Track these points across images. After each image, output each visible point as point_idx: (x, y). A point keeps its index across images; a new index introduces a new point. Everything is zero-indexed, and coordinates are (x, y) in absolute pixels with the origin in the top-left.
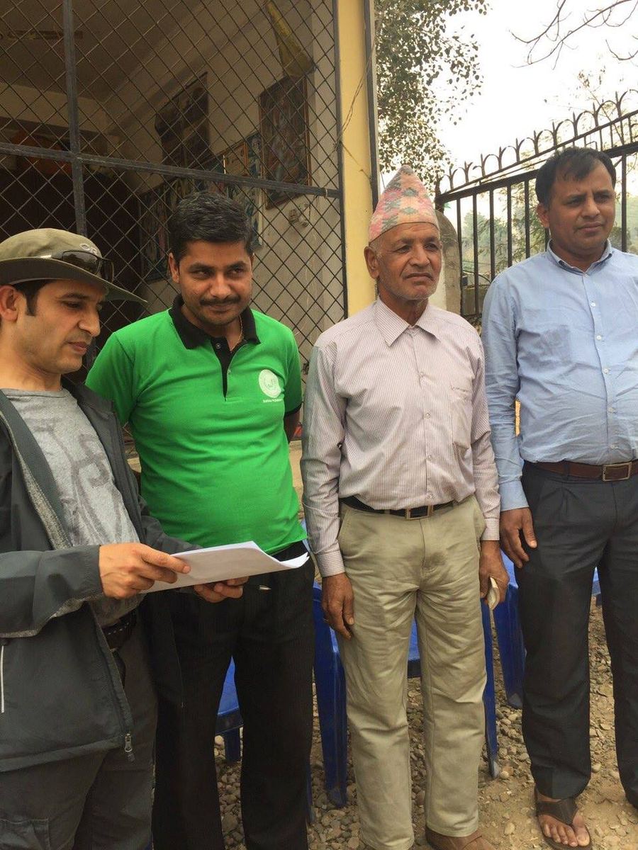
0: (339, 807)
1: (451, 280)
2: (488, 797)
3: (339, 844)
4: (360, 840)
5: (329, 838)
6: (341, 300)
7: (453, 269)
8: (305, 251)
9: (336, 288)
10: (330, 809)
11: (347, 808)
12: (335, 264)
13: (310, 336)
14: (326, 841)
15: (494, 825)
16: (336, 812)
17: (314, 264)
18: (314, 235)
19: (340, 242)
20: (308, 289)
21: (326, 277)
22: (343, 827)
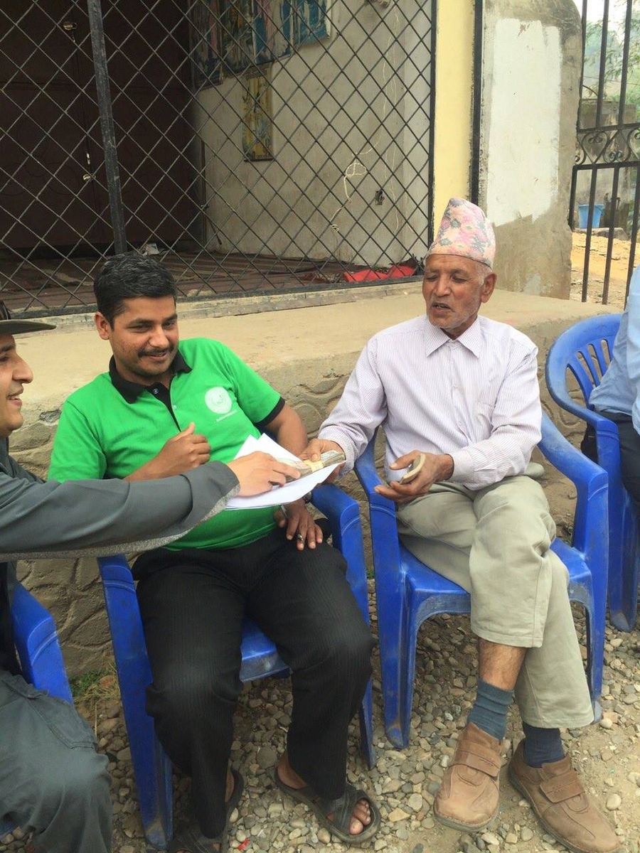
0: (398, 749)
1: (568, 82)
2: (586, 752)
3: (398, 801)
4: (423, 798)
5: (385, 791)
6: (426, 106)
7: (574, 66)
8: (382, 37)
9: (421, 90)
10: (389, 749)
11: (409, 749)
12: (421, 57)
13: (386, 154)
14: (382, 794)
15: (594, 792)
16: (395, 754)
17: (394, 56)
18: (396, 14)
19: (429, 25)
20: (386, 90)
21: (409, 74)
22: (403, 776)
